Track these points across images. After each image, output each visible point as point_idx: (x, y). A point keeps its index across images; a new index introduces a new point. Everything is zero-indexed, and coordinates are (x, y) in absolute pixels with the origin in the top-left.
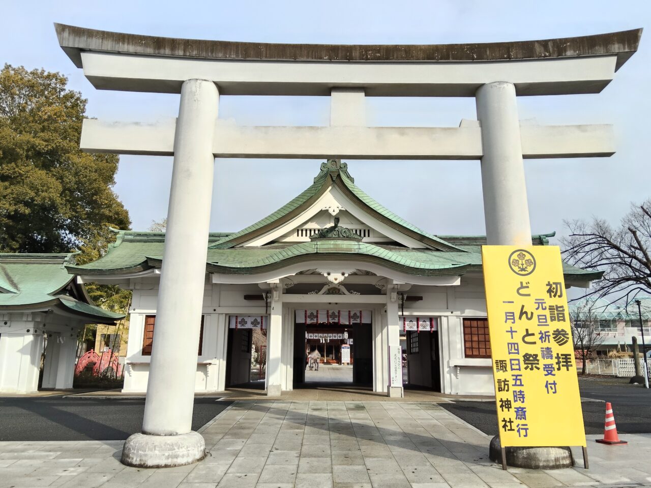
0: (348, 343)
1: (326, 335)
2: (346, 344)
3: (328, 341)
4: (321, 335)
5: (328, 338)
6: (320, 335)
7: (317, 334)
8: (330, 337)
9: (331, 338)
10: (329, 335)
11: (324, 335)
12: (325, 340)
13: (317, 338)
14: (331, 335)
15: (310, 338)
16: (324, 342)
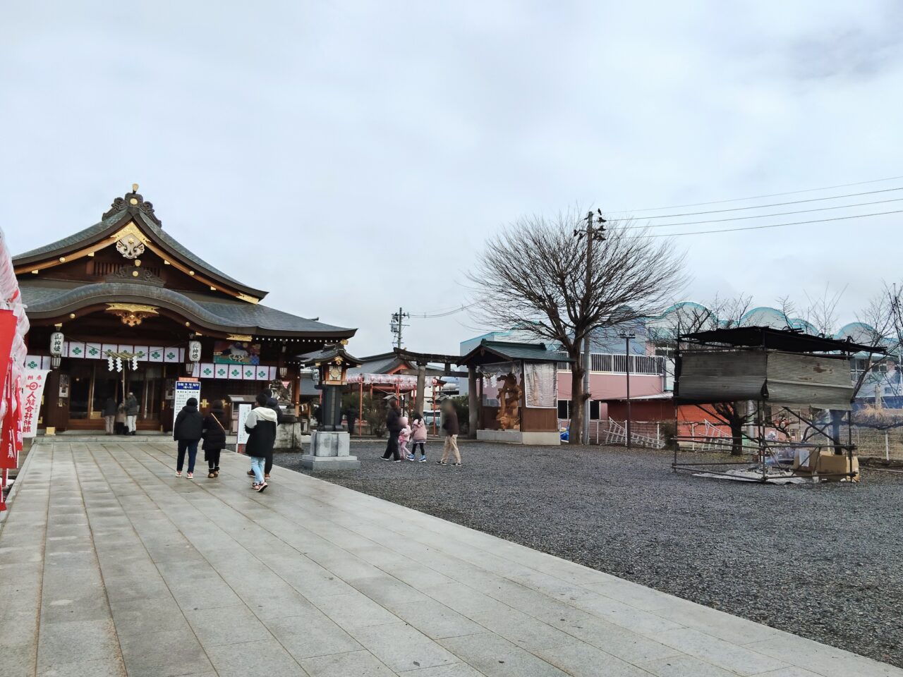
0: (196, 374)
1: (129, 349)
2: (190, 376)
3: (135, 368)
4: (113, 348)
5: (135, 360)
6: (106, 348)
7: (97, 346)
8: (141, 354)
9: (145, 359)
10: (138, 349)
11: (122, 348)
12: (125, 363)
13: (97, 357)
14: (144, 349)
15: (72, 355)
16: (120, 369)
